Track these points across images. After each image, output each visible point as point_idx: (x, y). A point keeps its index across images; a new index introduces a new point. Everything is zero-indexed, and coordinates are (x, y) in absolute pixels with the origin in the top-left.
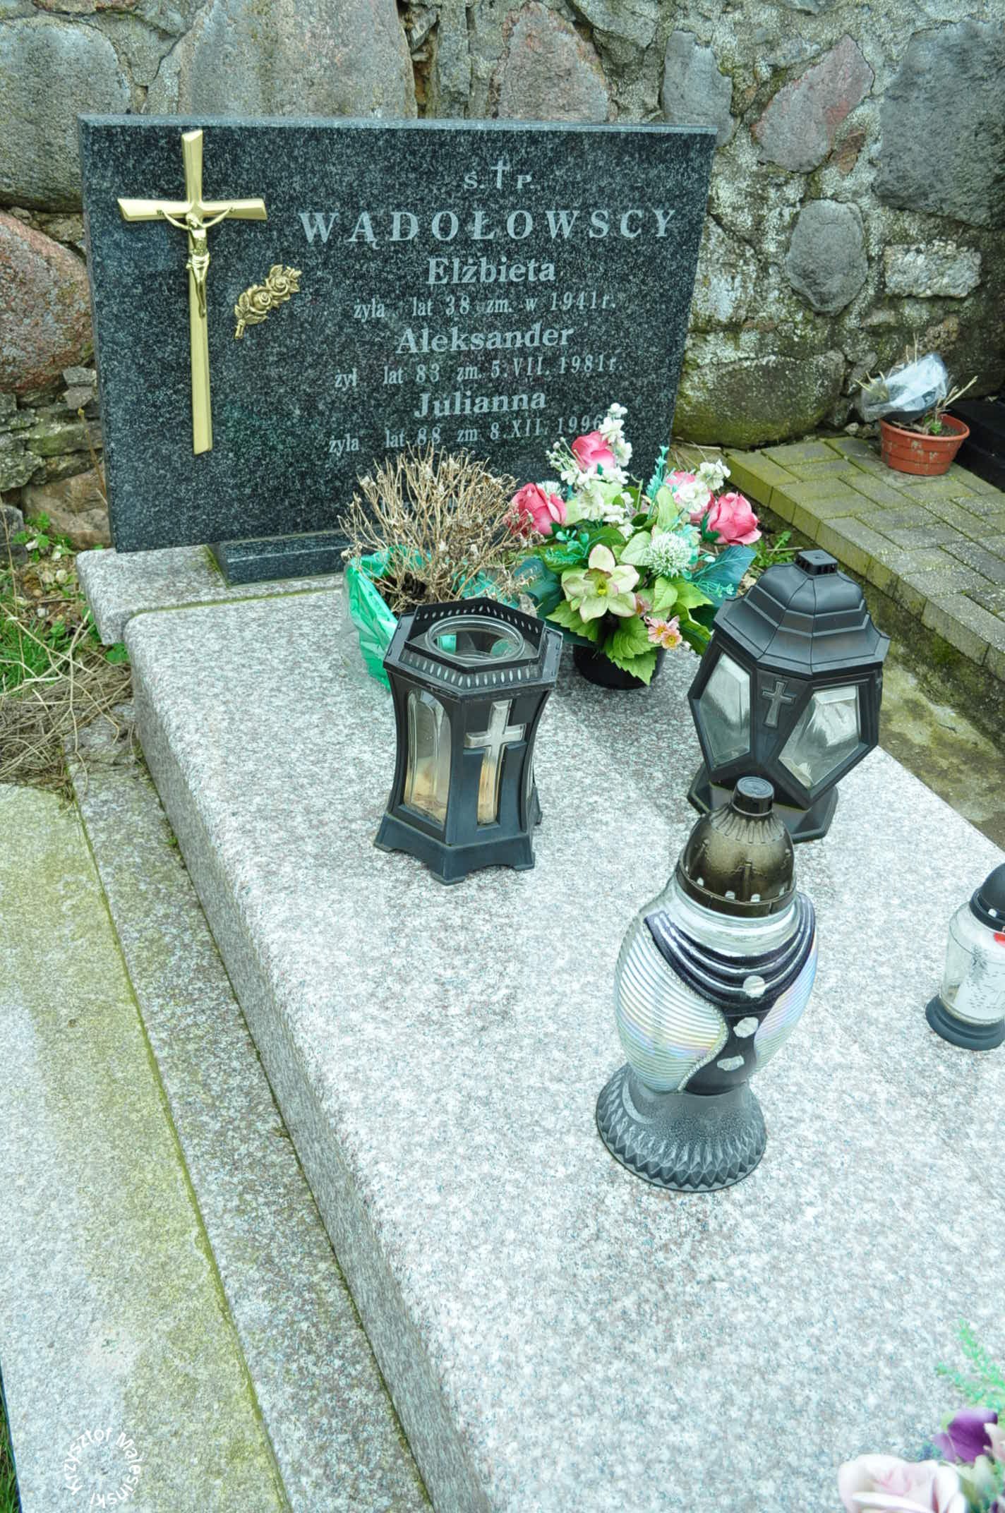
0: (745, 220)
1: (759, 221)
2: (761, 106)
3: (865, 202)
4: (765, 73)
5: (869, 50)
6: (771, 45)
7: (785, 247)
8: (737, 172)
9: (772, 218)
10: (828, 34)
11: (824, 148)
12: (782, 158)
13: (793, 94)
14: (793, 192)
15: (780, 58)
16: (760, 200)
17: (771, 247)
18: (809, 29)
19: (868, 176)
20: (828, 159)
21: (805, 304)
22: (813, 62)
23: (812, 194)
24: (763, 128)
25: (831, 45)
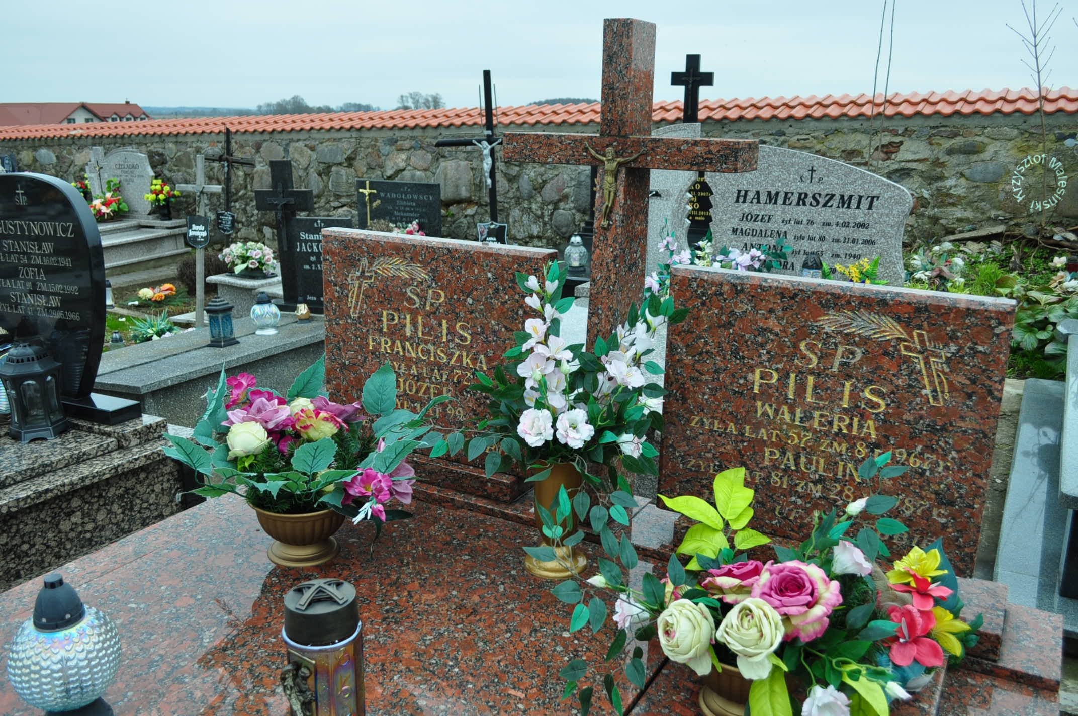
0: (539, 213)
1: (542, 213)
2: (542, 188)
3: (574, 211)
4: (540, 181)
5: (565, 176)
6: (542, 176)
7: (551, 220)
8: (537, 202)
9: (546, 213)
10: (556, 173)
11: (557, 198)
12: (547, 199)
13: (548, 186)
14: (550, 207)
15: (544, 178)
16: (542, 208)
17: (546, 219)
18: (550, 172)
19: (572, 205)
20: (560, 200)
21: (558, 235)
22: (552, 179)
23: (556, 208)
24: (542, 193)
25: (556, 176)
